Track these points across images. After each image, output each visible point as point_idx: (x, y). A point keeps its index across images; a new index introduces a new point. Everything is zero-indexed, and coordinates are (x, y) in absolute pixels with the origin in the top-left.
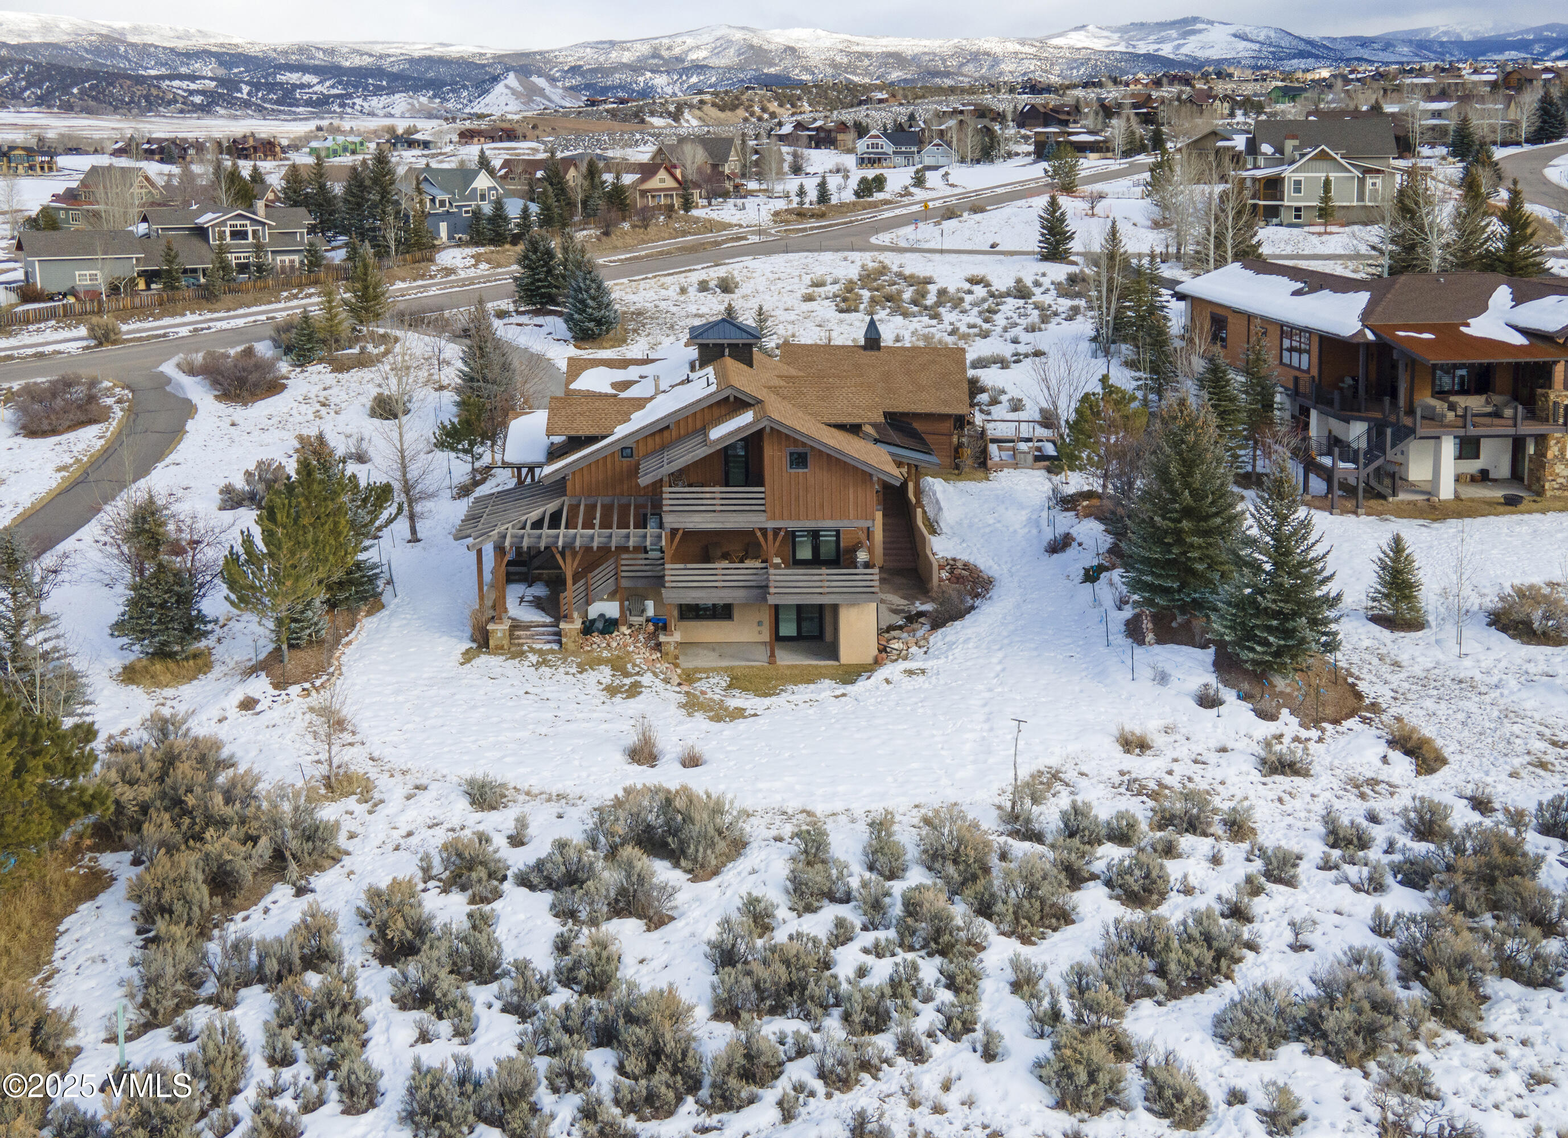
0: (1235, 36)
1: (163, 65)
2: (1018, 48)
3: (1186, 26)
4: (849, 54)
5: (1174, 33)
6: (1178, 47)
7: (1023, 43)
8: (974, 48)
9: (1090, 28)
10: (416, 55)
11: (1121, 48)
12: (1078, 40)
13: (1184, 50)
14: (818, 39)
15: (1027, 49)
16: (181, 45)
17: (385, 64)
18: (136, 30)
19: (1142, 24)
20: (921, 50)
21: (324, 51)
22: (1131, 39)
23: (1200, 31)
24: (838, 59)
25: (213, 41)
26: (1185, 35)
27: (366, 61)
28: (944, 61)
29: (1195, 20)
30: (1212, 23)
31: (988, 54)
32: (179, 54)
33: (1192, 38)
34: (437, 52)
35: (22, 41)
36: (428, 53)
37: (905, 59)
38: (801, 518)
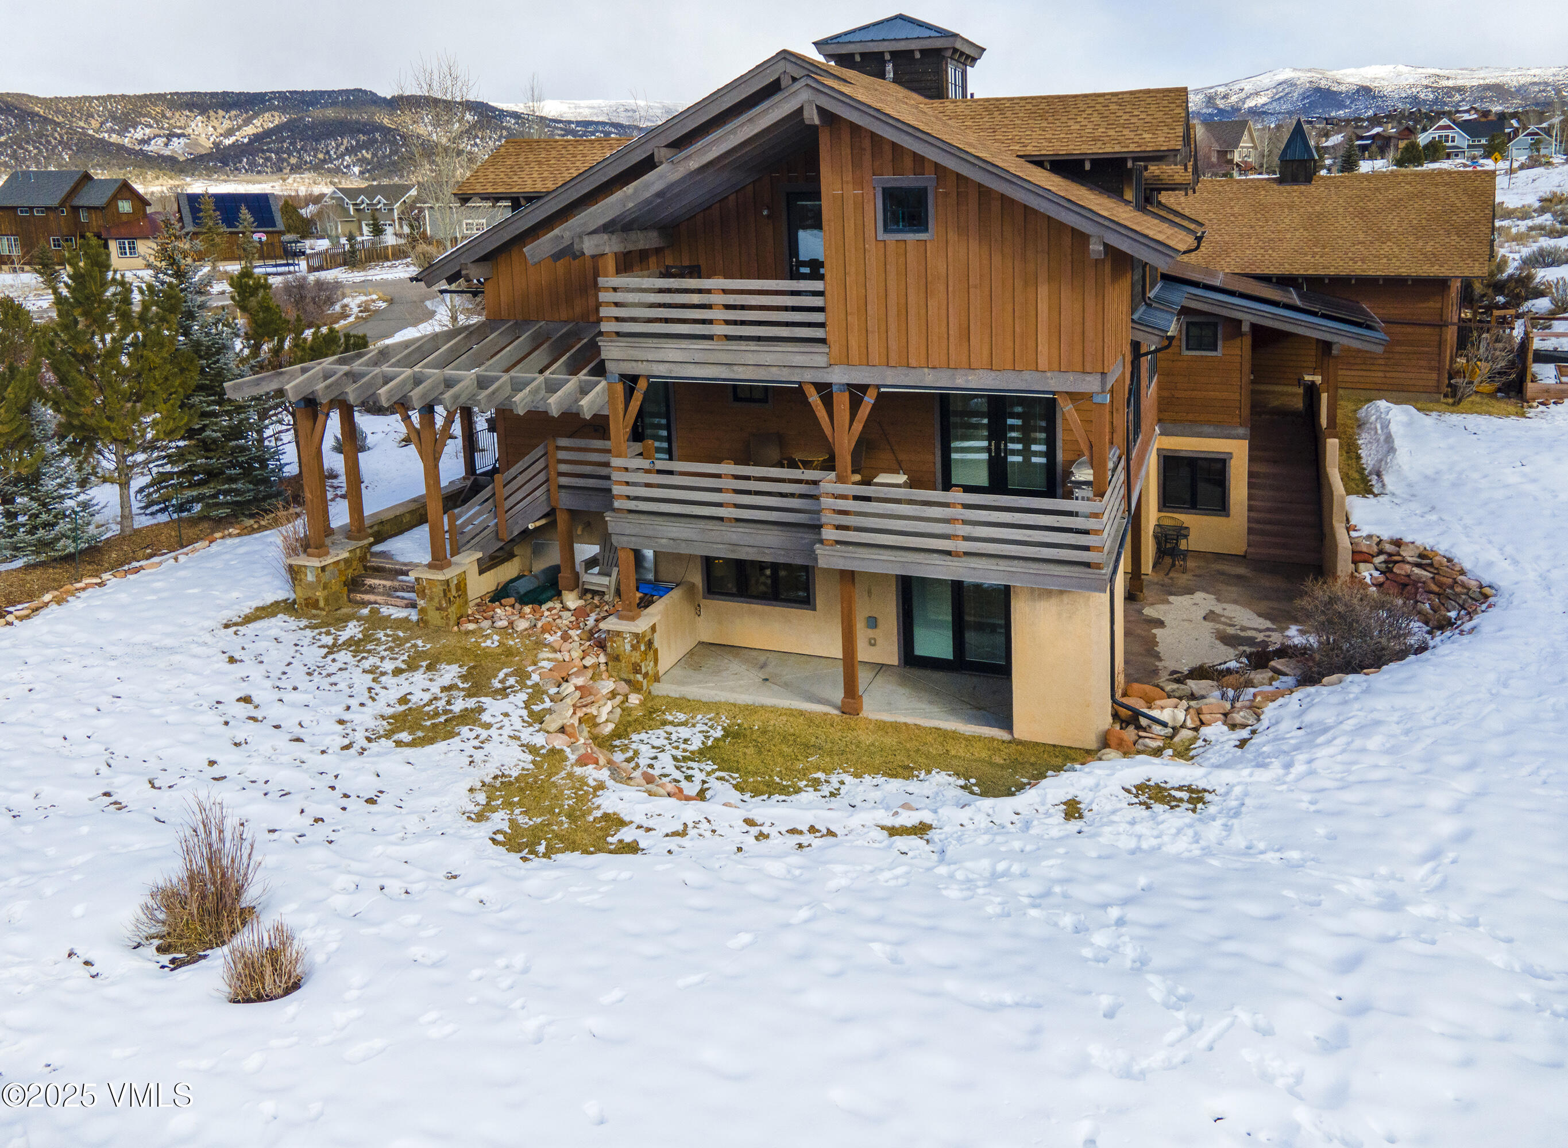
4: (1436, 90)
14: (1399, 75)
24: (1422, 96)
38: (913, 362)
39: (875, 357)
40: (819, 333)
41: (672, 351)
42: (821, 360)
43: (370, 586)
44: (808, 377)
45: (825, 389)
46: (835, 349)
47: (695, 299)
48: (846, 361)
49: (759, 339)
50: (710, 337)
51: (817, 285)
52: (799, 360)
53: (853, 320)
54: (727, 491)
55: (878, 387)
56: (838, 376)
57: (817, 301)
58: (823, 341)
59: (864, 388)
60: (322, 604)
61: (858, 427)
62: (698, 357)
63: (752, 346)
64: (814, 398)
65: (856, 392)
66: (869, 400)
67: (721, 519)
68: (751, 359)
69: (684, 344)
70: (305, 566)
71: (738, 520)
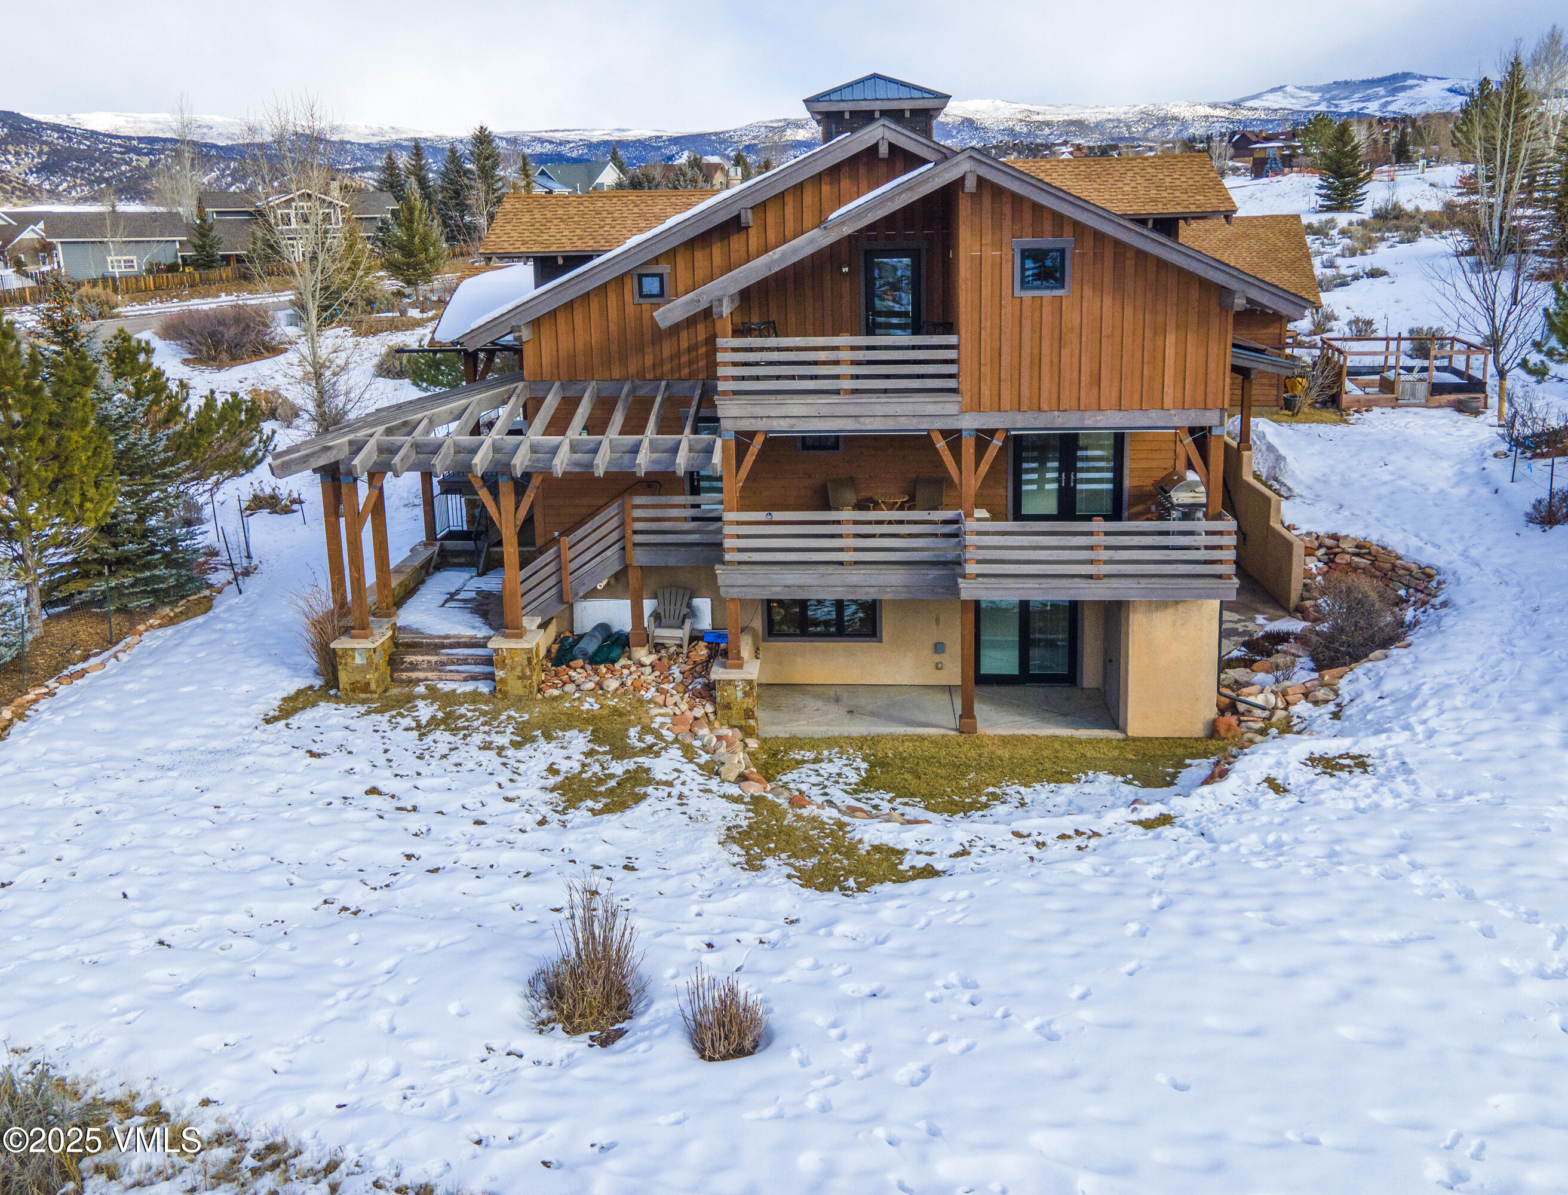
0: (1450, 90)
1: (357, 160)
2: (1210, 111)
3: (1395, 83)
4: (1028, 124)
5: (1381, 91)
6: (1387, 103)
7: (1214, 106)
8: (1162, 114)
9: (1289, 89)
10: (594, 140)
11: (1323, 108)
12: (1275, 101)
13: (1391, 108)
14: (997, 109)
15: (1219, 112)
16: (374, 140)
17: (565, 150)
18: (334, 129)
19: (1346, 83)
20: (1105, 117)
21: (508, 140)
22: (1333, 98)
23: (1411, 87)
24: (1017, 129)
25: (404, 136)
26: (1394, 92)
27: (548, 148)
28: (1129, 127)
29: (1406, 76)
30: (1424, 78)
31: (1176, 118)
32: (373, 150)
33: (1402, 94)
34: (616, 136)
35: (230, 143)
36: (606, 138)
37: (1088, 127)
38: (1045, 406)
39: (1006, 402)
40: (951, 384)
41: (796, 407)
42: (953, 409)
43: (411, 663)
44: (939, 424)
45: (953, 437)
46: (966, 397)
47: (822, 356)
48: (977, 406)
49: (885, 391)
50: (837, 392)
51: (952, 339)
52: (931, 409)
53: (986, 370)
54: (848, 536)
55: (1007, 430)
56: (969, 423)
57: (952, 354)
58: (954, 391)
59: (992, 432)
60: (373, 687)
61: (984, 467)
62: (825, 411)
63: (883, 399)
64: (941, 444)
65: (983, 437)
66: (997, 442)
67: (841, 563)
68: (879, 410)
69: (810, 399)
70: (353, 650)
71: (856, 563)
